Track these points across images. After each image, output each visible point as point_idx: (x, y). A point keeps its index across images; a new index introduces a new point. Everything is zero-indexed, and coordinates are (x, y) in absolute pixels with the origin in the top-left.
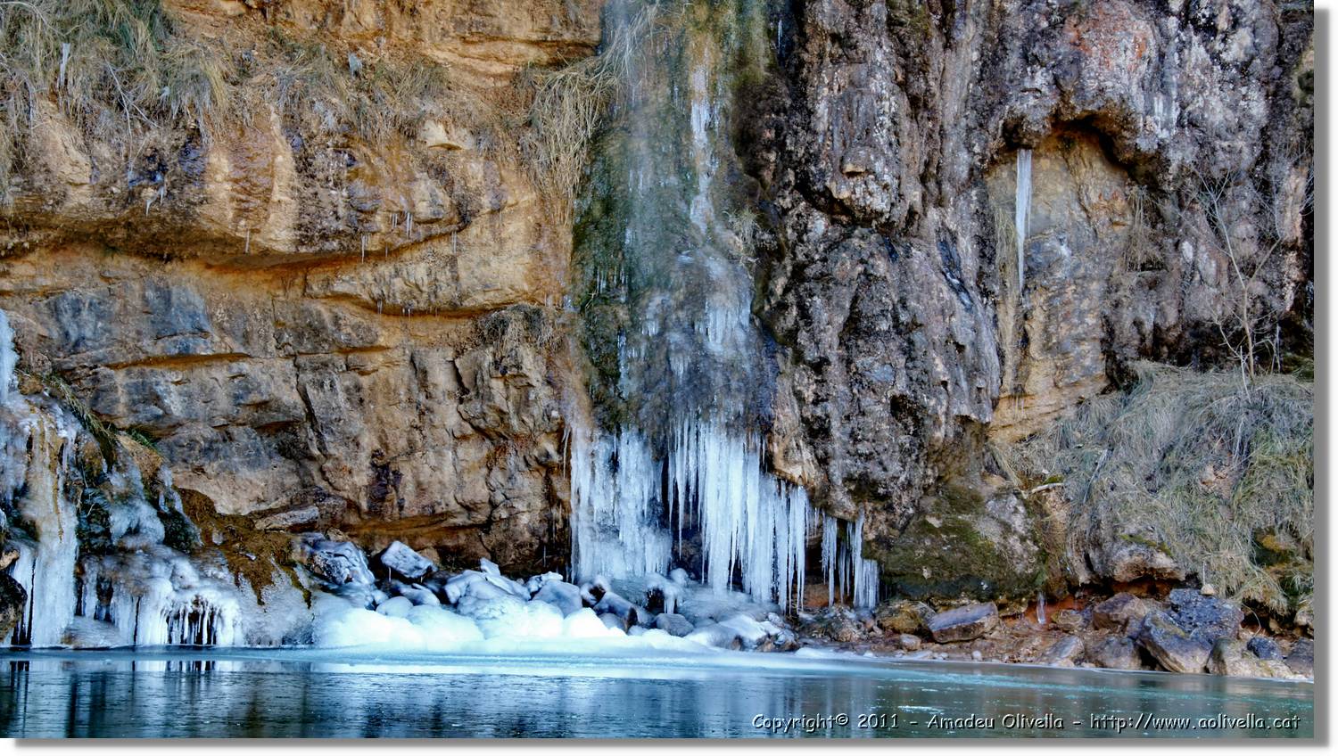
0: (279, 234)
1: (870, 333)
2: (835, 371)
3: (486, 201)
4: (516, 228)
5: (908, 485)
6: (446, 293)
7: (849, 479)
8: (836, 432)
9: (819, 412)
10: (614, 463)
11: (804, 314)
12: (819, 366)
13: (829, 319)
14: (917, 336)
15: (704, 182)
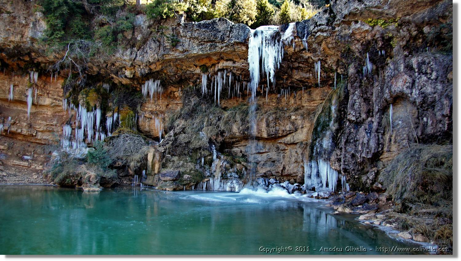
0: (265, 135)
1: (350, 142)
2: (343, 150)
3: (300, 126)
4: (305, 130)
5: (354, 170)
6: (292, 141)
7: (343, 169)
8: (342, 161)
9: (340, 157)
10: (311, 167)
11: (341, 140)
12: (341, 149)
13: (343, 140)
14: (357, 142)
15: (333, 120)
